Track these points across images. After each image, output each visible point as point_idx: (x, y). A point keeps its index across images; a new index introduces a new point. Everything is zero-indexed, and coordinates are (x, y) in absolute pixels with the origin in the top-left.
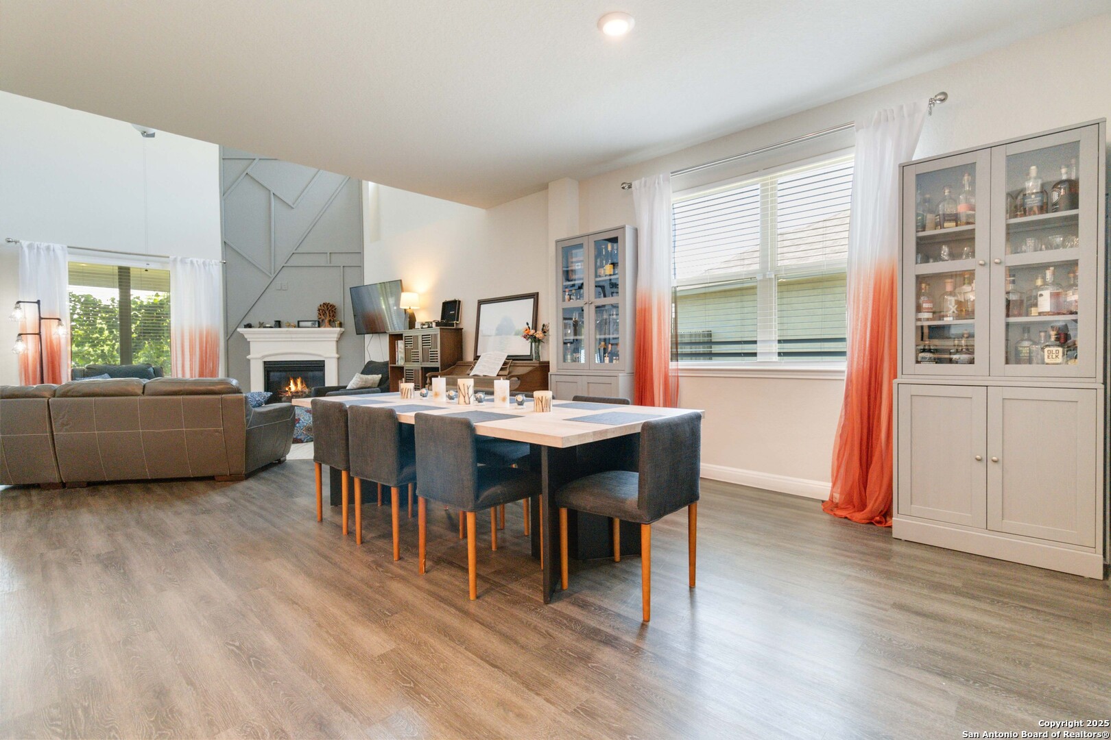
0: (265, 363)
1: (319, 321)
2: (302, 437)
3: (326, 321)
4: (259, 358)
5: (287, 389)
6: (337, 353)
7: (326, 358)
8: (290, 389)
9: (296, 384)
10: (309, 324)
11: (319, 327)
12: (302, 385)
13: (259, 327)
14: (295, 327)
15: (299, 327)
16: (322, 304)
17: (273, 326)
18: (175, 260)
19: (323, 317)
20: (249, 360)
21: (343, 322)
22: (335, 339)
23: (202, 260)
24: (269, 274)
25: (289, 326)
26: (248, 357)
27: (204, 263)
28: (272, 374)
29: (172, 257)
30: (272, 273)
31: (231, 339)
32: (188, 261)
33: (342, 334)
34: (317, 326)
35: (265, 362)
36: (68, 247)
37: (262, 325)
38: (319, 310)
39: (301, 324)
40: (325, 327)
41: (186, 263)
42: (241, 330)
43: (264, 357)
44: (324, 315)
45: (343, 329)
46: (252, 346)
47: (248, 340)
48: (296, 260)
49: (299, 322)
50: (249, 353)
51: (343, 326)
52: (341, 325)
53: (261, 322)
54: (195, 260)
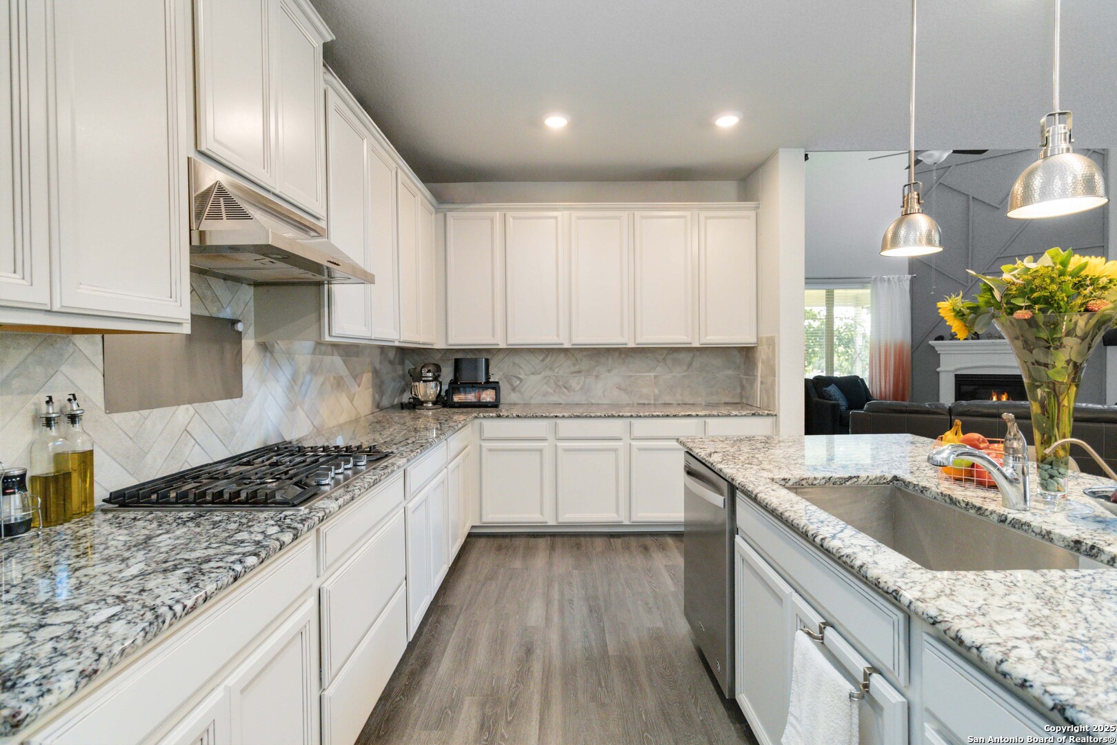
0: (956, 375)
4: (951, 371)
13: (951, 340)
18: (875, 279)
20: (938, 373)
23: (897, 276)
24: (965, 284)
26: (938, 370)
28: (962, 387)
29: (873, 277)
30: (968, 282)
32: (886, 278)
37: (953, 338)
41: (883, 281)
42: (932, 342)
43: (957, 370)
46: (943, 358)
47: (939, 352)
50: (939, 366)
54: (891, 277)
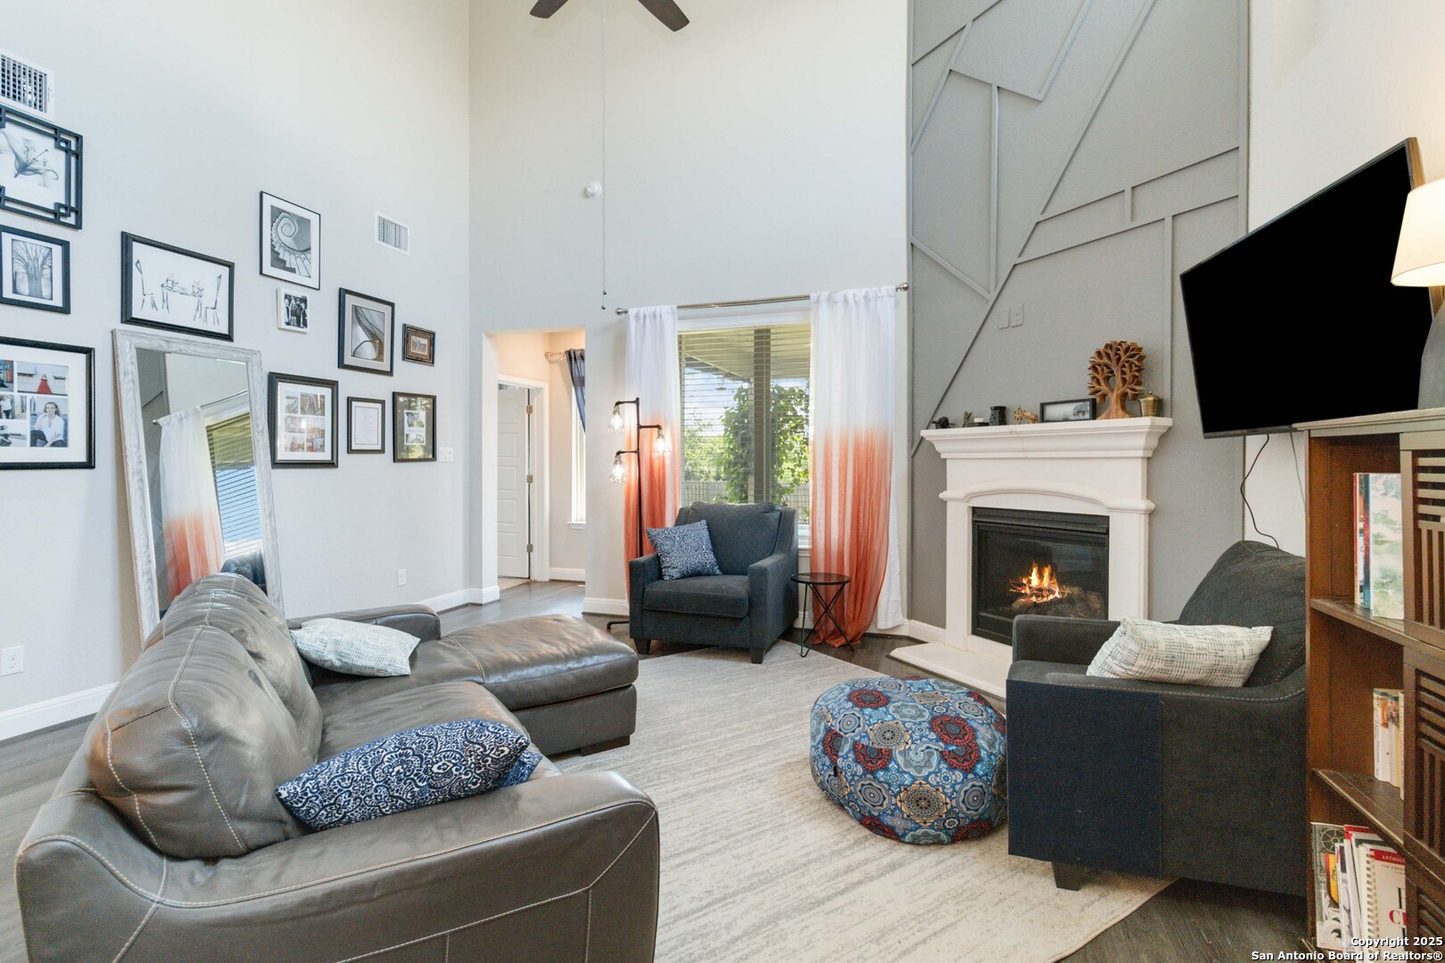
0: (973, 510)
1: (1094, 401)
2: (897, 823)
3: (1113, 398)
4: (963, 500)
5: (1025, 581)
6: (1149, 494)
7: (1111, 509)
8: (1029, 581)
9: (1041, 576)
10: (1069, 409)
11: (1094, 416)
12: (1051, 579)
13: (964, 426)
14: (1034, 421)
15: (1043, 420)
16: (1102, 347)
17: (988, 421)
18: (820, 299)
19: (1104, 387)
20: (944, 503)
21: (1166, 395)
22: (1140, 453)
23: (861, 293)
24: (985, 295)
25: (1021, 420)
26: (942, 495)
27: (866, 298)
28: (988, 537)
29: (816, 294)
30: (992, 289)
31: (918, 456)
32: (839, 296)
33: (1165, 436)
34: (1087, 416)
35: (975, 510)
36: (679, 307)
37: (968, 421)
38: (1094, 368)
39: (1051, 411)
40: (1108, 418)
41: (835, 302)
42: (931, 433)
43: (971, 497)
44: (1107, 379)
45: (1165, 422)
46: (951, 468)
47: (943, 456)
48: (1047, 240)
49: (1043, 406)
50: (944, 488)
51: (1167, 408)
52: (1159, 408)
53: (969, 412)
54: (850, 293)
